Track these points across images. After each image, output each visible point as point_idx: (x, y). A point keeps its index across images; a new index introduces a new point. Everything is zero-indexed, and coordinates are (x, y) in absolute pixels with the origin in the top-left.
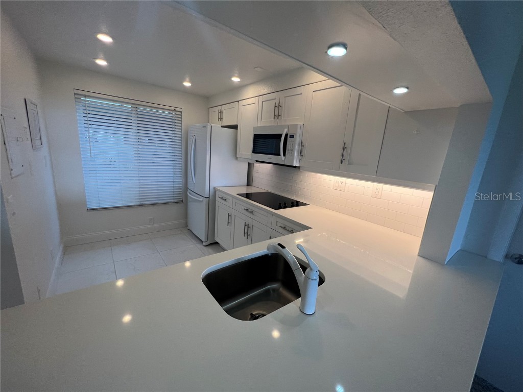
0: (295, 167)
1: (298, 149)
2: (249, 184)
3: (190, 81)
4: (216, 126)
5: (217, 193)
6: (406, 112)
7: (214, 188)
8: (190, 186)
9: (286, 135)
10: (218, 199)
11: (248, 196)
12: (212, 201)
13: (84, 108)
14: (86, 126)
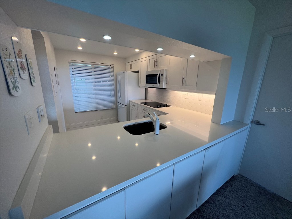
0: (164, 89)
1: (165, 81)
2: (146, 99)
3: (117, 52)
4: (129, 72)
5: (131, 103)
6: (205, 62)
7: (129, 101)
8: (118, 101)
9: (160, 74)
10: (131, 106)
11: (146, 103)
12: (128, 107)
13: (72, 68)
14: (73, 75)
